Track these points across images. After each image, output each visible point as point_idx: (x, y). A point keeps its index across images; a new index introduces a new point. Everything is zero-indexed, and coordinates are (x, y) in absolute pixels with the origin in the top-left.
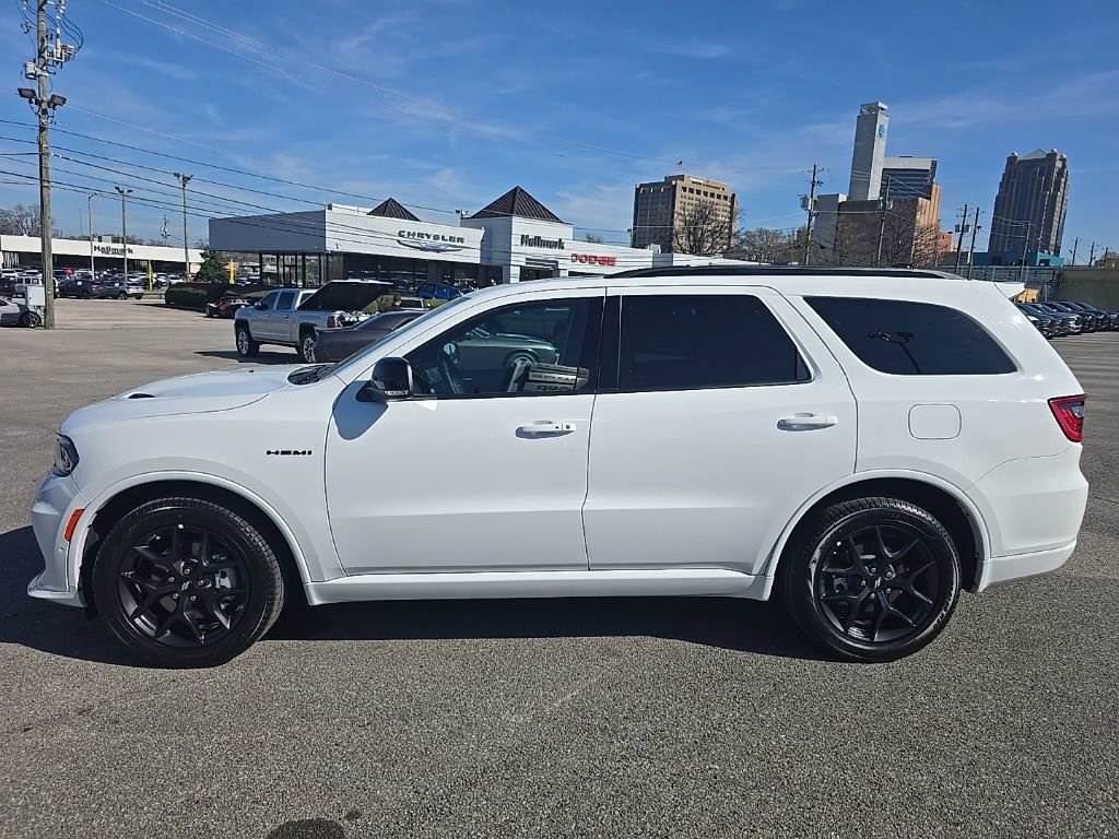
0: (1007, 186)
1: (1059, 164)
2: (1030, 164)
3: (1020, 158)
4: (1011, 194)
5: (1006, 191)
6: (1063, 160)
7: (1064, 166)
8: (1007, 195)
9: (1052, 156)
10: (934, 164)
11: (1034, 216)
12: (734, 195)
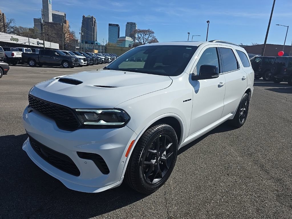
0: (84, 24)
1: (94, 20)
2: (88, 18)
3: (86, 17)
4: (85, 26)
5: (84, 25)
6: (95, 19)
7: (95, 20)
8: (84, 26)
9: (92, 17)
10: (65, 14)
11: (91, 31)
12: (3, 14)
